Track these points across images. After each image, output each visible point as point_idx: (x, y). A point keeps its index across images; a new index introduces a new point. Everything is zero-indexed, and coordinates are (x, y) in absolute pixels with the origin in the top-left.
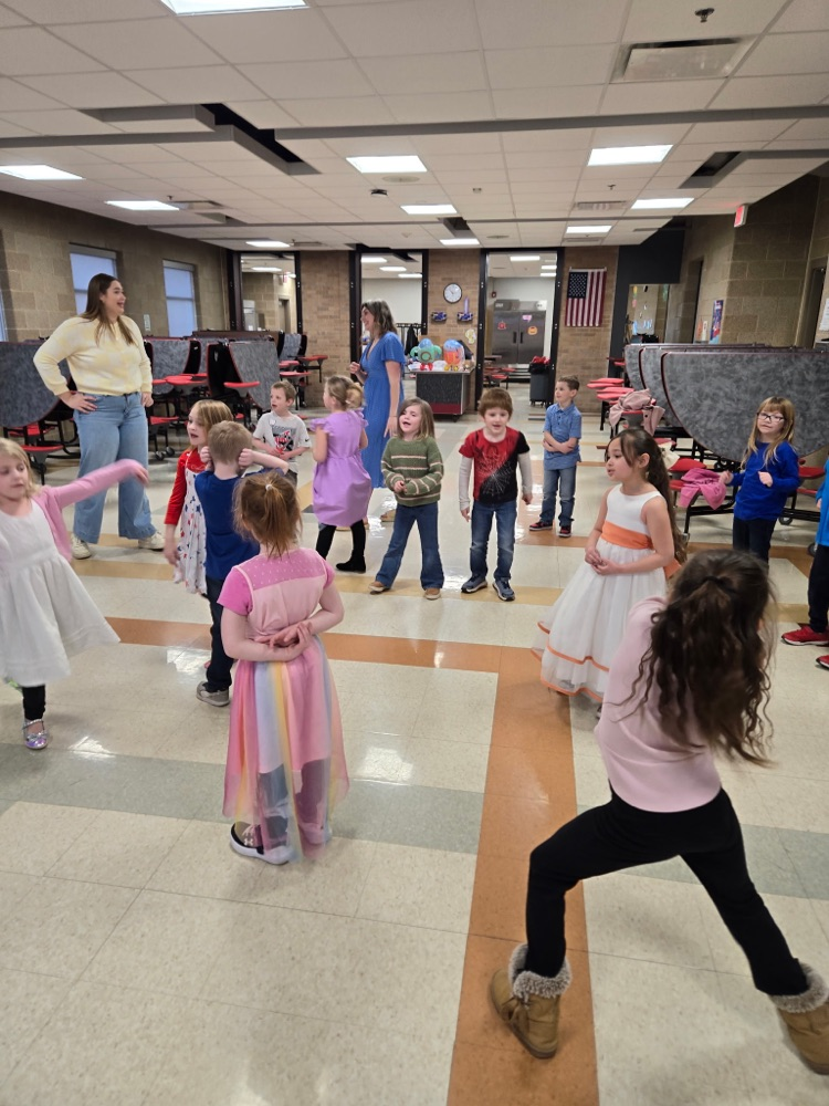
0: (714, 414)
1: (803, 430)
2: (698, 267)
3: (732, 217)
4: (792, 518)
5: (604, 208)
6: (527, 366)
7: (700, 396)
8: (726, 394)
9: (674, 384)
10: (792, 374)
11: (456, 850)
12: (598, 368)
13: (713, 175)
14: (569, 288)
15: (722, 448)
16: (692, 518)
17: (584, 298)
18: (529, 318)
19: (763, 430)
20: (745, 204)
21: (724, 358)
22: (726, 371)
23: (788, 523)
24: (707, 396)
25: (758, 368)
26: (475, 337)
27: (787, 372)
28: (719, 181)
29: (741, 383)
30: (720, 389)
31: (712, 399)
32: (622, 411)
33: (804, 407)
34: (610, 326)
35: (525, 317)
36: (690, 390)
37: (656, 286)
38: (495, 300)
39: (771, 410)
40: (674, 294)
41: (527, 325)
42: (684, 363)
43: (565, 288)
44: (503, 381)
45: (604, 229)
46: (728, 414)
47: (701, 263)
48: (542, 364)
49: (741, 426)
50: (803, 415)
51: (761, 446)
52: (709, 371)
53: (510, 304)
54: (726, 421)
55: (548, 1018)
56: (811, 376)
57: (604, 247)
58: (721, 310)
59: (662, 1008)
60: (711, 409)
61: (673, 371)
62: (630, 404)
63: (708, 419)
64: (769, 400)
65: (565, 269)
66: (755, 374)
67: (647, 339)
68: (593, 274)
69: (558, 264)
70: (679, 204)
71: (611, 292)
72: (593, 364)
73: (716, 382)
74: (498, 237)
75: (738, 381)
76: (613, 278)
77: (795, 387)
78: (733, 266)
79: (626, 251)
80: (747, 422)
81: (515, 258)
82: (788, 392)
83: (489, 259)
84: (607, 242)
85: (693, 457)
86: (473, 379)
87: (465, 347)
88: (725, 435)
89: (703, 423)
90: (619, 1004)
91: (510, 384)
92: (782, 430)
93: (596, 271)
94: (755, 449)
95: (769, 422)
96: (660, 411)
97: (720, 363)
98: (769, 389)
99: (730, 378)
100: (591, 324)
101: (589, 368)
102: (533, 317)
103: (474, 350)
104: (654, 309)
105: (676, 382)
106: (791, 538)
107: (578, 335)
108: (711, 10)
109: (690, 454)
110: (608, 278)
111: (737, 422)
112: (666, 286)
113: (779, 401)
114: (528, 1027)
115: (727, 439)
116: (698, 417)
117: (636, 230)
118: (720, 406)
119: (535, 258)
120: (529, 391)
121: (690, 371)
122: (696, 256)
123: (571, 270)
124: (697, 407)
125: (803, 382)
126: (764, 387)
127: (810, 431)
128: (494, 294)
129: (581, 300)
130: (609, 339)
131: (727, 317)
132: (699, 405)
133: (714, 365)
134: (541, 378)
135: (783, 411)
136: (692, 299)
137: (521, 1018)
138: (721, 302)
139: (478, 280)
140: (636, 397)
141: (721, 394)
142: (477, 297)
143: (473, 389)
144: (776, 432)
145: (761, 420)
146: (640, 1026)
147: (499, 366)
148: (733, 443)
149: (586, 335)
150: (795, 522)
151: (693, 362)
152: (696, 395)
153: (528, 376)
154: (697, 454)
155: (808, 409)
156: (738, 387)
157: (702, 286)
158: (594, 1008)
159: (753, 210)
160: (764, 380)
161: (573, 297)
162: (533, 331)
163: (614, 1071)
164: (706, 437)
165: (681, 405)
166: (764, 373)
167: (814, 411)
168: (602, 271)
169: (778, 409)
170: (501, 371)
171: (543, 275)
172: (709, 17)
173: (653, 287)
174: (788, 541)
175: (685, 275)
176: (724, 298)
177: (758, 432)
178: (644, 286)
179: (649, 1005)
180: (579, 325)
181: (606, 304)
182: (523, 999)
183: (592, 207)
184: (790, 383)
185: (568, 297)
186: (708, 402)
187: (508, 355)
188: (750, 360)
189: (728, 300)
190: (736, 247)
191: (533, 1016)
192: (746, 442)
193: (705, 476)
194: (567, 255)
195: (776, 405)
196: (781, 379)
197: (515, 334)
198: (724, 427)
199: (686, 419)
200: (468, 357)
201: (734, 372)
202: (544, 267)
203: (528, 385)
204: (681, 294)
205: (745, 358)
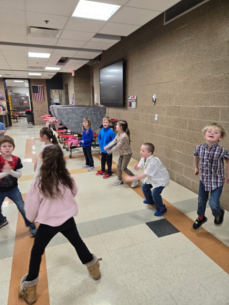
0: (73, 123)
1: (93, 125)
2: (67, 86)
3: (71, 74)
4: (95, 146)
5: (39, 68)
6: (25, 112)
7: (69, 118)
8: (75, 117)
9: (61, 116)
10: (89, 112)
11: (6, 258)
12: (45, 112)
13: (64, 62)
14: (33, 90)
15: (76, 131)
16: (72, 149)
17: (38, 93)
18: (24, 98)
19: (85, 126)
20: (74, 70)
21: (73, 109)
22: (73, 111)
23: (95, 148)
24: (70, 118)
25: (81, 111)
26: (6, 104)
27: (87, 112)
28: (65, 64)
29: (78, 115)
30: (73, 116)
31: (72, 119)
32: (49, 124)
33: (92, 119)
34: (47, 101)
35: (22, 98)
36: (66, 117)
37: (58, 90)
38: (12, 93)
39: (86, 121)
40: (62, 92)
41: (23, 100)
42: (63, 110)
43: (32, 90)
44: (18, 117)
45: (39, 74)
46: (76, 123)
47: (67, 84)
48: (29, 111)
49: (79, 125)
50: (93, 122)
51: (85, 129)
52: (69, 112)
53: (17, 94)
54: (76, 124)
55: (32, 292)
56: (93, 113)
57: (41, 79)
58: (74, 97)
59: (66, 275)
60: (72, 121)
61: (61, 112)
62: (51, 121)
63: (72, 124)
64: (85, 118)
65: (31, 85)
66: (80, 112)
67: (57, 104)
68: (39, 86)
69: (29, 83)
70: (58, 69)
71: (45, 91)
72: (44, 111)
73: (72, 115)
74: (8, 75)
75: (77, 114)
76: (45, 88)
77: (90, 115)
78: (74, 86)
79: (47, 81)
80: (81, 124)
81: (15, 81)
82: (89, 116)
83: (6, 81)
84: (41, 78)
85: (71, 134)
86: (7, 117)
87: (3, 107)
88: (76, 128)
89: (70, 125)
90: (55, 279)
91: (21, 118)
92: (89, 126)
93: (40, 86)
94: (84, 130)
95: (85, 124)
96: (59, 123)
97: (72, 110)
98: (84, 116)
99: (75, 113)
100: (41, 100)
101: (43, 112)
102: (25, 98)
103: (6, 108)
104: (58, 96)
105: (62, 115)
106: (96, 151)
107: (39, 103)
108: (49, 21)
109: (70, 133)
110: (44, 87)
111: (78, 124)
112: (60, 90)
113: (87, 119)
114: (27, 297)
115: (77, 129)
116: (69, 124)
117: (48, 75)
118: (74, 121)
119: (22, 81)
120: (26, 119)
121: (65, 112)
122: (66, 83)
123: (33, 85)
124: (68, 121)
125: (91, 114)
126: (83, 115)
127: (95, 126)
128: (11, 91)
129: (37, 93)
130: (47, 104)
131: (75, 98)
132: (69, 121)
133: (70, 110)
134: (30, 115)
135: (88, 121)
136: (67, 93)
137: (25, 295)
138: (73, 95)
139: (4, 87)
140: (52, 120)
141: (74, 118)
142: (4, 92)
143: (8, 119)
144: (88, 126)
145: (84, 123)
146: (61, 283)
147: (17, 112)
148: (78, 130)
149: (41, 103)
150: (96, 147)
151: (65, 110)
152: (68, 118)
153: (25, 115)
154: (72, 133)
155: (93, 120)
156: (77, 116)
157: (69, 90)
158: (48, 284)
159: (76, 72)
160: (83, 114)
161: (35, 93)
162: (25, 102)
163: (54, 297)
164: (72, 129)
165: (64, 121)
166: (82, 112)
167: (95, 121)
168: (42, 86)
169: (87, 121)
170: (17, 114)
171: (26, 86)
172: (48, 23)
173: (57, 90)
174: (96, 152)
175: (64, 88)
176: (74, 94)
177: (84, 126)
178: (55, 90)
179: (63, 276)
180: (38, 100)
181: (45, 95)
182: (24, 290)
183: (36, 68)
184: (88, 114)
185: (33, 92)
186: (71, 120)
187: (19, 109)
188: (79, 109)
189: (75, 94)
190: (74, 81)
191: (27, 293)
192: (82, 129)
193: (73, 138)
194: (31, 81)
195: (86, 120)
196: (86, 113)
197: (20, 103)
198: (76, 126)
199: (66, 124)
200: (4, 110)
201: (76, 112)
202: (25, 84)
203: (26, 118)
204: (64, 92)
205: (78, 109)
